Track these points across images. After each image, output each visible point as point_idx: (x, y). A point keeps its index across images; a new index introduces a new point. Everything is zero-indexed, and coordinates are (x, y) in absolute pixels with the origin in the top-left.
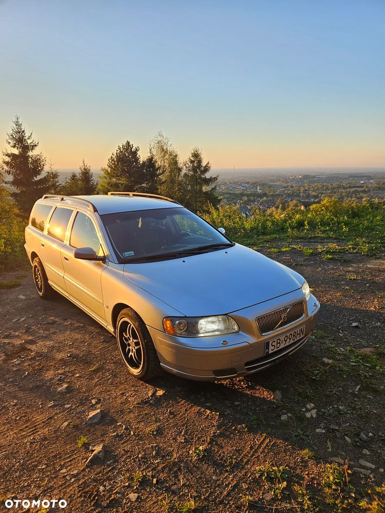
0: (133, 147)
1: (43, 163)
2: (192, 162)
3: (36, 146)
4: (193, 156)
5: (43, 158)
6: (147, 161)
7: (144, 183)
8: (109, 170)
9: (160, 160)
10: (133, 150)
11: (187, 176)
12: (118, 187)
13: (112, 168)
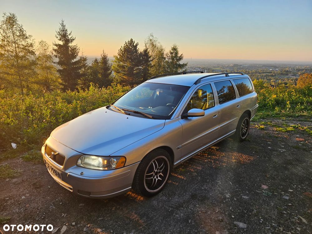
0: (134, 43)
1: (78, 51)
2: (171, 53)
4: (172, 50)
5: (78, 48)
6: (143, 52)
7: (140, 66)
8: (119, 57)
9: (151, 51)
10: (134, 45)
11: (167, 62)
12: (124, 68)
13: (120, 55)
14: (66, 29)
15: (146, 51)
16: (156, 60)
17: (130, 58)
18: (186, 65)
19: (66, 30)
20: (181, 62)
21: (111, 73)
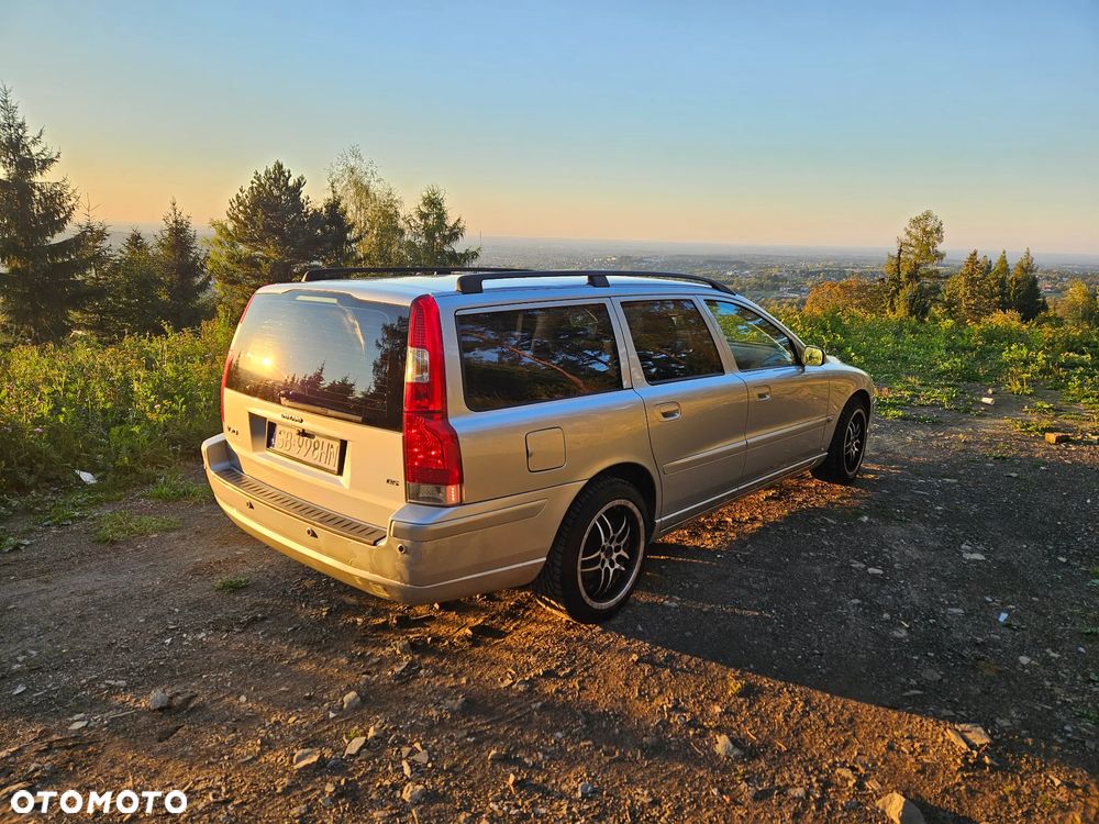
0: (290, 176)
1: (70, 203)
2: (424, 216)
3: (52, 160)
4: (425, 204)
5: (70, 191)
6: (324, 209)
7: (317, 259)
8: (230, 226)
9: (352, 207)
10: (291, 183)
11: (411, 245)
12: (258, 266)
13: (236, 219)
14: (20, 121)
15: (333, 207)
16: (371, 239)
17: (279, 232)
18: (475, 255)
19: (21, 126)
20: (459, 247)
21: (204, 286)
